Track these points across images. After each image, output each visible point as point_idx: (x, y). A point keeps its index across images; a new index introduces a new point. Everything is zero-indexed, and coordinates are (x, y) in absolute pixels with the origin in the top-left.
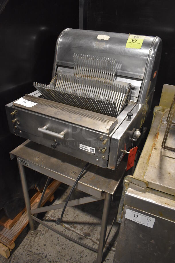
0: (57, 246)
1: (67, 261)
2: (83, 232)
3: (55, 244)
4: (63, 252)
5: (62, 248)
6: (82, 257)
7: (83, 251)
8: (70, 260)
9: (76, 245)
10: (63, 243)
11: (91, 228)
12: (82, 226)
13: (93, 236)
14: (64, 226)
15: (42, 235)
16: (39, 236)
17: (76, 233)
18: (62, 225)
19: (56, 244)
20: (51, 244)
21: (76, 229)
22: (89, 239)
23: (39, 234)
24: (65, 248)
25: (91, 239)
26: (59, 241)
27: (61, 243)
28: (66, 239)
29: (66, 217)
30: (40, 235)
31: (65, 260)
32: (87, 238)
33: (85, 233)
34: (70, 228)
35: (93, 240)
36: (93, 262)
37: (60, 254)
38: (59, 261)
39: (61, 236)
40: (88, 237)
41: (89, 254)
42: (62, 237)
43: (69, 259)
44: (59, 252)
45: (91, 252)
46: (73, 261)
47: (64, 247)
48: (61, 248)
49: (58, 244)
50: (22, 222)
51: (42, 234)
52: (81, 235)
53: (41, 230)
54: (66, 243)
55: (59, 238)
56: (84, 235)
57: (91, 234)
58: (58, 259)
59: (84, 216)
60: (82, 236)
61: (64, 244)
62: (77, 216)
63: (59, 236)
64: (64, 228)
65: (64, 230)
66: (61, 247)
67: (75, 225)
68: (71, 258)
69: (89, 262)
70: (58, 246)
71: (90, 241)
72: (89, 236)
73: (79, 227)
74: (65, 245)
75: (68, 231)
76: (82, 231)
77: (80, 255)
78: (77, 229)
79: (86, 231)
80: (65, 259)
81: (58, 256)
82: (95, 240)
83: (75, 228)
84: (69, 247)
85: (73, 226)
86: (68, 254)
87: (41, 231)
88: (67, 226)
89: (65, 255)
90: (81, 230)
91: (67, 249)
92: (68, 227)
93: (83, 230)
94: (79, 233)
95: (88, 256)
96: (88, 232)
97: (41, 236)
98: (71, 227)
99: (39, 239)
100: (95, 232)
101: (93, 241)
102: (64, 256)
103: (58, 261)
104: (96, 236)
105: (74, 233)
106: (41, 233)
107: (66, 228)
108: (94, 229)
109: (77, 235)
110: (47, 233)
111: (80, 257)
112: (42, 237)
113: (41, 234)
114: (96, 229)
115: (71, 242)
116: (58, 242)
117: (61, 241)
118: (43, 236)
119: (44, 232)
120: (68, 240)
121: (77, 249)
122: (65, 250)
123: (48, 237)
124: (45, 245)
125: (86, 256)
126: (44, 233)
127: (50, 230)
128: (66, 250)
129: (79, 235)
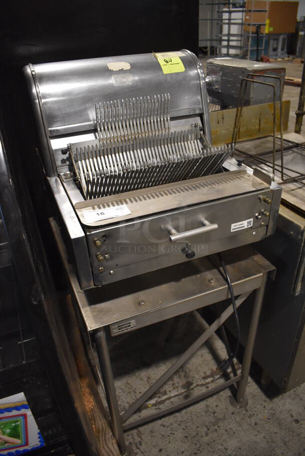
0: (175, 435)
1: (207, 434)
2: (180, 387)
3: (169, 435)
4: (190, 433)
5: (184, 429)
6: (214, 413)
7: (207, 406)
8: (208, 429)
9: (191, 408)
10: (176, 423)
11: (182, 374)
12: (171, 382)
13: (195, 379)
14: (150, 406)
15: (141, 444)
16: (138, 450)
17: (174, 397)
18: (147, 407)
19: (171, 433)
20: (166, 441)
21: (168, 392)
22: (196, 387)
23: (134, 448)
24: (186, 426)
25: (198, 385)
26: (168, 427)
27: (174, 427)
28: (173, 416)
29: (138, 393)
30: (138, 448)
31: (204, 436)
32: (193, 389)
33: (184, 387)
34: (160, 400)
35: (201, 383)
36: (229, 404)
37: (189, 438)
38: (200, 445)
39: (163, 420)
40: (192, 387)
41: (216, 401)
42: (167, 418)
43: (206, 429)
44: (186, 437)
45: (215, 397)
46: (212, 427)
47: (183, 426)
48: (183, 431)
49: (172, 430)
50: (111, 451)
51: (138, 444)
52: (183, 393)
53: (129, 441)
54: (180, 419)
55: (165, 423)
56: (185, 390)
57: (190, 380)
58: (196, 444)
59: (156, 369)
60: (185, 394)
61: (178, 423)
62: (149, 378)
63: (160, 422)
64: (154, 408)
65: (156, 409)
66: (180, 430)
67: (162, 391)
68: (206, 426)
69: (226, 408)
70: (176, 433)
71: (199, 388)
72: (192, 384)
73: (167, 387)
74: (181, 422)
75: (163, 405)
76: (177, 387)
77: (209, 413)
78: (170, 391)
79: (181, 384)
80: (202, 436)
81: (192, 443)
82: (203, 382)
83: (165, 393)
84: (187, 419)
85: (162, 394)
86: (197, 427)
87: (131, 442)
88: (153, 401)
89: (197, 432)
90: (174, 389)
91: (188, 424)
92: (156, 401)
93: (177, 385)
94: (177, 393)
95: (218, 405)
96: (185, 382)
97: (141, 448)
98: (159, 397)
99: (143, 453)
100: (190, 373)
101: (202, 385)
102: (197, 434)
103: (199, 447)
104: (198, 377)
105: (172, 400)
106: (136, 444)
107: (153, 405)
108: (185, 372)
109: (178, 397)
110: (143, 437)
111: (212, 415)
112: (143, 447)
113: (137, 446)
114: (188, 371)
115: (184, 412)
116: (169, 429)
117: (171, 424)
118: (143, 443)
119: (137, 439)
120: (177, 414)
121: (199, 411)
122: (189, 428)
123: (150, 439)
124: (161, 450)
125: (217, 406)
126: (139, 439)
127: (141, 429)
128: (189, 426)
129: (180, 396)
